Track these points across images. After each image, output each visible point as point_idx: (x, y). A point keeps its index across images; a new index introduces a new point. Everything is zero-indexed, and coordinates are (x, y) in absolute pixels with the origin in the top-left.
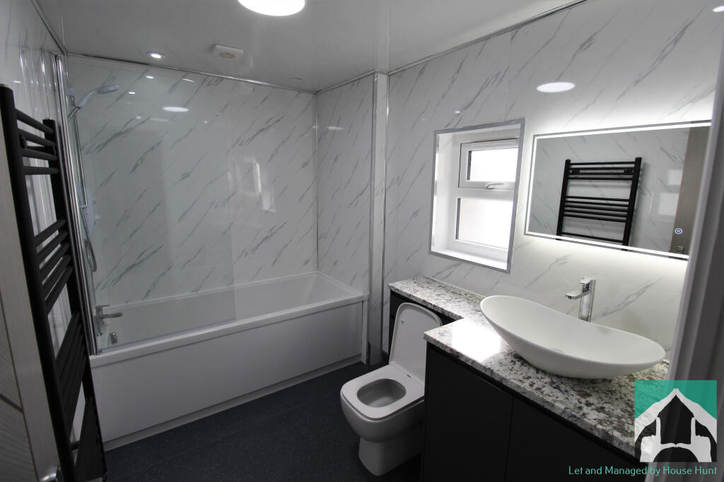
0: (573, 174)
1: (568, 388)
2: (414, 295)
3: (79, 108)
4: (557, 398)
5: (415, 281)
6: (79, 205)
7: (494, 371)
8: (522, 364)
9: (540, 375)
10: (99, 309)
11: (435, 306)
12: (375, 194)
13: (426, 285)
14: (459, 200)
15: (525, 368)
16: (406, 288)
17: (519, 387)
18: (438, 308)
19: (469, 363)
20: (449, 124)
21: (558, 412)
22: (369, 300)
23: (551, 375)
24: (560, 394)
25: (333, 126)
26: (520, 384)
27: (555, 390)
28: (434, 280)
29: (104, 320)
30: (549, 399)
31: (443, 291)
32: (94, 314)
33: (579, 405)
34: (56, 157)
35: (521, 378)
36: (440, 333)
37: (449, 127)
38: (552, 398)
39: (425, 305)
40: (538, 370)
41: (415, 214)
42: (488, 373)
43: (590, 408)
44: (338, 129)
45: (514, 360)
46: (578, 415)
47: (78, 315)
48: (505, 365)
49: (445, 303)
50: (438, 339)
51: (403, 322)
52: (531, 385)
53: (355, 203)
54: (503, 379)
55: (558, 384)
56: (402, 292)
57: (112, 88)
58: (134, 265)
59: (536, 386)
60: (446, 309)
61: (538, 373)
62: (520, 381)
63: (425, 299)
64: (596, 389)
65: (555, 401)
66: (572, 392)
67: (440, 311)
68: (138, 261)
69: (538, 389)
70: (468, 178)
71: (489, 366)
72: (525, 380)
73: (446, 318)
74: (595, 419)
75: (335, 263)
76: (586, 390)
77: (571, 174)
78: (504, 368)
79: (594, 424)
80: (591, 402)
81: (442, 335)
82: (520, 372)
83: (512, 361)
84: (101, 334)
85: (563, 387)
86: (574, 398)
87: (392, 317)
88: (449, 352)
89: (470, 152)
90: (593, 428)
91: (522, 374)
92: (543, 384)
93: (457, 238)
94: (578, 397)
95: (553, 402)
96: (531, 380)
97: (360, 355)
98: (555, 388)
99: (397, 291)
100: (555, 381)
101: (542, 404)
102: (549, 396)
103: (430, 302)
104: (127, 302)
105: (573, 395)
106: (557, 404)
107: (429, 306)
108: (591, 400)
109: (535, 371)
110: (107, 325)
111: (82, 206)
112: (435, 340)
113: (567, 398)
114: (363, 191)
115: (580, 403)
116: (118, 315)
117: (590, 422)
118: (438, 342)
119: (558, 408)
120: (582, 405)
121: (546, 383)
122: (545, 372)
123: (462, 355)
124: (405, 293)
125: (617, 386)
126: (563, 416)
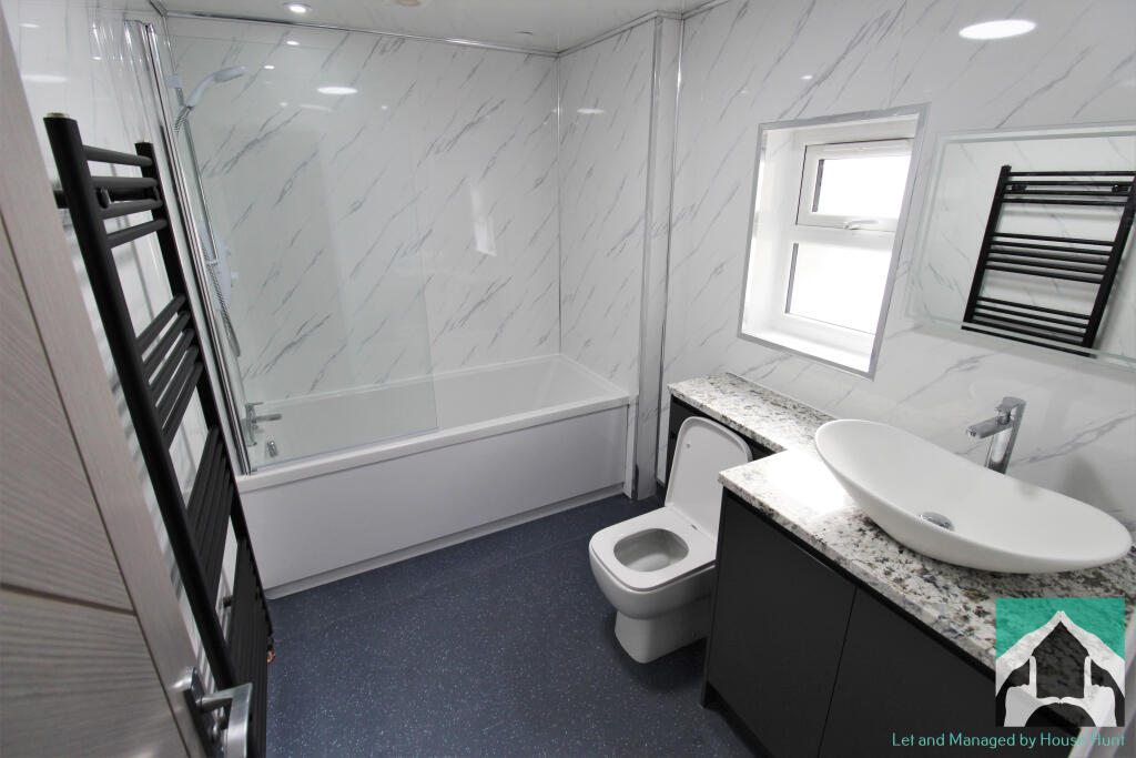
0: (1013, 192)
1: (950, 583)
2: (708, 406)
3: (190, 108)
4: (929, 598)
5: (711, 381)
6: (206, 259)
7: (828, 544)
8: (877, 536)
9: (904, 557)
10: (250, 408)
11: (741, 426)
12: (653, 233)
13: (729, 389)
14: (796, 246)
15: (880, 544)
16: (695, 393)
17: (866, 574)
18: (747, 429)
19: (789, 528)
20: (786, 112)
21: (927, 621)
22: (637, 404)
23: (924, 558)
24: (933, 592)
25: (588, 108)
26: (868, 569)
27: (929, 584)
28: (743, 381)
29: (258, 424)
30: (915, 600)
31: (757, 400)
32: (243, 415)
33: (964, 613)
34: (159, 201)
35: (871, 559)
36: (745, 475)
37: (786, 118)
38: (919, 598)
39: (724, 423)
40: (902, 548)
41: (718, 270)
42: (818, 547)
43: (982, 620)
44: (596, 111)
45: (864, 527)
46: (960, 631)
47: (216, 432)
48: (848, 536)
49: (758, 422)
50: (741, 485)
51: (688, 446)
52: (887, 573)
53: (619, 248)
54: (840, 558)
55: (933, 573)
56: (689, 399)
57: (235, 72)
58: (294, 343)
59: (894, 575)
60: (758, 432)
61: (901, 552)
62: (870, 564)
63: (726, 413)
64: (997, 588)
65: (924, 603)
66: (955, 590)
67: (748, 435)
68: (298, 338)
69: (899, 581)
70: (815, 209)
71: (820, 536)
72: (877, 564)
73: (759, 449)
74: (988, 640)
75: (587, 343)
76: (980, 588)
77: (1010, 192)
78: (845, 540)
79: (985, 648)
80: (985, 609)
81: (748, 477)
82: (871, 550)
83: (860, 530)
84: (255, 444)
85: (941, 580)
86: (958, 600)
87: (673, 436)
88: (758, 506)
89: (822, 162)
90: (983, 653)
91: (874, 552)
92: (907, 572)
93: (787, 311)
94: (965, 599)
95: (920, 605)
96: (888, 564)
97: (623, 483)
98: (927, 580)
99: (681, 398)
100: (929, 568)
101: (902, 605)
102: (915, 593)
103: (734, 419)
104: (288, 397)
105: (956, 596)
106: (927, 609)
107: (732, 426)
108: (986, 605)
109: (897, 550)
110: (261, 431)
111: (211, 263)
112: (736, 486)
113: (945, 600)
114: (633, 230)
115: (967, 609)
116: (275, 418)
117: (979, 644)
118: (741, 490)
119: (929, 615)
120: (970, 613)
121: (912, 572)
122: (913, 553)
123: (778, 514)
124: (695, 402)
125: (1036, 584)
126: (935, 628)
